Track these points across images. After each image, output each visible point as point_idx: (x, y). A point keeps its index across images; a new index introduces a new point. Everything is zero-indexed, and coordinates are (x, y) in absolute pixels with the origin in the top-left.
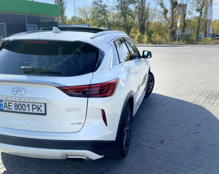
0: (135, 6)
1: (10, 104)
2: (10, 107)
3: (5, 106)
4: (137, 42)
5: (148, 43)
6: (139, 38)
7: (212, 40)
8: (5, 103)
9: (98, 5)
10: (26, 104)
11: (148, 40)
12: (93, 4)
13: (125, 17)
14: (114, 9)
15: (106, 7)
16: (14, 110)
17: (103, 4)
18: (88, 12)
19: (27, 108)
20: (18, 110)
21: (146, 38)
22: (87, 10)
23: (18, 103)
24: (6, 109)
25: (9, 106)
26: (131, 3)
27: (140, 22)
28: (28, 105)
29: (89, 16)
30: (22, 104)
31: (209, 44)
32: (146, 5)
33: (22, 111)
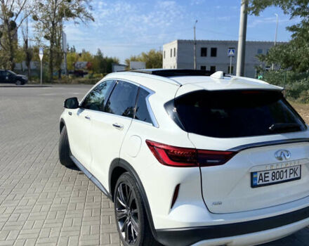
1: (266, 175)
2: (266, 179)
3: (260, 179)
7: (73, 78)
8: (261, 174)
10: (284, 170)
16: (271, 181)
19: (285, 174)
20: (276, 181)
23: (276, 171)
24: (261, 182)
25: (265, 177)
28: (286, 171)
30: (280, 171)
31: (70, 83)
33: (280, 180)
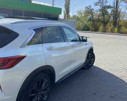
0: (111, 10)
4: (110, 32)
5: (117, 33)
6: (112, 29)
9: (88, 9)
11: (117, 31)
12: (86, 8)
13: (104, 16)
14: (98, 11)
15: (93, 10)
17: (91, 8)
18: (83, 13)
21: (116, 29)
22: (82, 12)
26: (109, 8)
27: (114, 20)
29: (83, 15)
32: (119, 10)
